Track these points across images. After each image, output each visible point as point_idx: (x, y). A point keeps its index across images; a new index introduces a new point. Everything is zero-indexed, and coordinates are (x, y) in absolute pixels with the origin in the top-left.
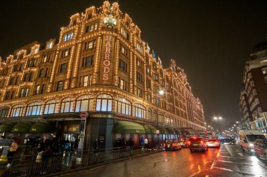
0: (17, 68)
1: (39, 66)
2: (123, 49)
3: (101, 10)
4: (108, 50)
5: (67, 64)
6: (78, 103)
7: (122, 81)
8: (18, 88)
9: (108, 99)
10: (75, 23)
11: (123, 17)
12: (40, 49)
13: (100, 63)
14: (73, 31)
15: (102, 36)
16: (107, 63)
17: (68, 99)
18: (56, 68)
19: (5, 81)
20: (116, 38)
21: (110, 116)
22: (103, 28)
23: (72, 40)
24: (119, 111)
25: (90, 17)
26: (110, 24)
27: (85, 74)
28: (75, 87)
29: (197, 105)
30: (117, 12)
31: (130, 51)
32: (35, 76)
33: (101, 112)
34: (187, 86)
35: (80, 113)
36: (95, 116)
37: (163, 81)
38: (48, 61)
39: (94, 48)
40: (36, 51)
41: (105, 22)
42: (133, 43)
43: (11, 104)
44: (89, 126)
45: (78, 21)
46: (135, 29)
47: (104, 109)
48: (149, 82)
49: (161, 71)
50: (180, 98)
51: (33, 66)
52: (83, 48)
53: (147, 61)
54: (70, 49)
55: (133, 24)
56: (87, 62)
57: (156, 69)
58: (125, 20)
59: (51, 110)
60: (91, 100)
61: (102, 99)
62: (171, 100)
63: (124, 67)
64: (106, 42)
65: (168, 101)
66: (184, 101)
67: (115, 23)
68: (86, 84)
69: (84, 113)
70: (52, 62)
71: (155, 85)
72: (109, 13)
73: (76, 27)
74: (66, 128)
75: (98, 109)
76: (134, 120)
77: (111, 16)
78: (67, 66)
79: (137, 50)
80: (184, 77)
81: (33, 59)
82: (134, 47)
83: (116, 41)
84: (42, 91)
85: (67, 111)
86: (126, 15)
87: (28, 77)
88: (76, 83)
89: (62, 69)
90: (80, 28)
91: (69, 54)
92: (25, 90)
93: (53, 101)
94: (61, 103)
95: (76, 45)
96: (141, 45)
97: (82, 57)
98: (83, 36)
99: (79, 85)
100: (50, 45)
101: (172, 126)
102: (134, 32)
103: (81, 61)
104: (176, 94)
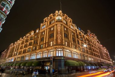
0: (27, 41)
1: (34, 39)
2: (65, 29)
3: (55, 15)
4: (59, 30)
5: (44, 37)
6: (49, 53)
7: (66, 42)
8: (27, 48)
9: (61, 51)
10: (46, 21)
11: (64, 16)
12: (34, 33)
13: (56, 36)
14: (45, 24)
15: (56, 25)
16: (59, 35)
17: (45, 52)
18: (40, 39)
19: (23, 46)
20: (62, 25)
21: (62, 58)
22: (56, 22)
23: (45, 28)
24: (66, 56)
25: (51, 18)
26: (59, 20)
27: (51, 41)
28: (47, 47)
29: (105, 50)
30: (61, 14)
31: (68, 29)
32: (33, 43)
33: (58, 57)
34: (97, 42)
35: (50, 57)
36: (56, 58)
37: (85, 40)
38: (37, 37)
39: (54, 30)
40: (33, 34)
41: (57, 19)
42: (69, 25)
43: (25, 55)
44: (54, 63)
45: (47, 20)
46: (69, 20)
47: (60, 55)
48: (78, 42)
49: (83, 36)
50: (95, 48)
51: (32, 40)
52: (49, 31)
53: (76, 32)
54: (45, 31)
55: (68, 18)
56: (51, 36)
57: (81, 35)
58: (65, 17)
59: (39, 56)
60: (54, 52)
61: (58, 51)
62: (90, 49)
63: (66, 36)
64: (58, 27)
65: (89, 50)
66: (97, 49)
67: (61, 19)
68: (51, 45)
69: (52, 57)
70: (38, 37)
71: (81, 43)
72: (58, 15)
73: (46, 23)
74: (45, 64)
75: (57, 55)
76: (74, 59)
77: (59, 16)
78: (44, 38)
79: (71, 28)
80: (95, 37)
81: (32, 37)
82: (70, 27)
83: (62, 26)
84: (35, 49)
85: (45, 56)
86: (65, 14)
87: (30, 44)
88: (48, 45)
89: (42, 40)
90: (47, 23)
91: (44, 33)
92: (30, 49)
93: (40, 53)
94: (43, 53)
95: (47, 30)
96: (73, 26)
97: (49, 34)
98: (49, 26)
99: (49, 46)
100: (37, 31)
101: (92, 62)
102: (69, 21)
103: (49, 35)
104: (93, 46)
